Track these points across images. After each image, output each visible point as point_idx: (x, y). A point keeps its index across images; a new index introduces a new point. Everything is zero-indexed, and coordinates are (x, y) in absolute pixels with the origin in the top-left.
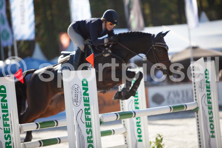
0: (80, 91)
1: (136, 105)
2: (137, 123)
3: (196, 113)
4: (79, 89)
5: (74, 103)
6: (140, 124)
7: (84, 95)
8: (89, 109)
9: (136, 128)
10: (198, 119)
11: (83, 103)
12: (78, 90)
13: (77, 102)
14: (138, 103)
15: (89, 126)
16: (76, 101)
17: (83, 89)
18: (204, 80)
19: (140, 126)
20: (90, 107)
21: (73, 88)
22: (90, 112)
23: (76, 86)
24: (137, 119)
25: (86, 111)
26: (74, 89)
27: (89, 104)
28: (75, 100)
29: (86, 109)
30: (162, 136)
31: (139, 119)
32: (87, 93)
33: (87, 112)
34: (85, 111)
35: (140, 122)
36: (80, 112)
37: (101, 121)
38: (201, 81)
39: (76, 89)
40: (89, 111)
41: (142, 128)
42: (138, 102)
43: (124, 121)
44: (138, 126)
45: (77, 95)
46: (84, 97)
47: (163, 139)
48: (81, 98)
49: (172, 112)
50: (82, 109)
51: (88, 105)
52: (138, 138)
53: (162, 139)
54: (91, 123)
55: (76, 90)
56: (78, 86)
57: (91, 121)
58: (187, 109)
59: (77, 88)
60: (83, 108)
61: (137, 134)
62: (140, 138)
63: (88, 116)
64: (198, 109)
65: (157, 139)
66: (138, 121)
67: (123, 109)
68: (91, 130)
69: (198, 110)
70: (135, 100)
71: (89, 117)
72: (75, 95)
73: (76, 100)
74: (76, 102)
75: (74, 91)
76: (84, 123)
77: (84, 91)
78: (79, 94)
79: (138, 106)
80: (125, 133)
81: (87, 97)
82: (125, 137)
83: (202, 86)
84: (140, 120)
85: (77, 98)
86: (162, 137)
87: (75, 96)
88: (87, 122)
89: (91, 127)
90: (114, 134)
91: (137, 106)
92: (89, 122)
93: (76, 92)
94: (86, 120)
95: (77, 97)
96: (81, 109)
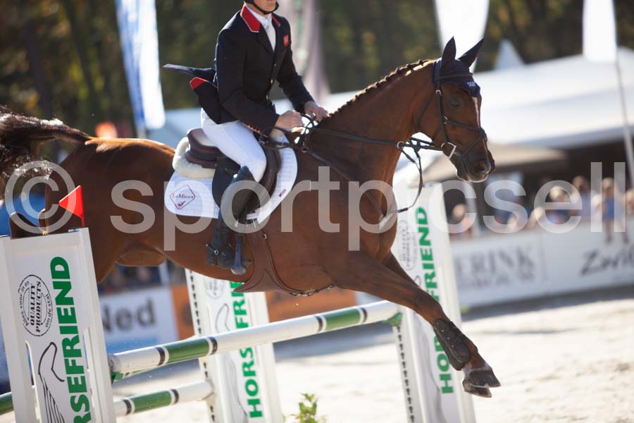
0: (45, 293)
1: (239, 317)
2: (245, 365)
3: (395, 329)
4: (42, 287)
5: (29, 326)
6: (252, 368)
7: (57, 304)
8: (76, 340)
9: (242, 380)
10: (401, 346)
11: (56, 324)
12: (38, 290)
13: (37, 324)
14: (244, 312)
15: (78, 387)
16: (35, 322)
17: (55, 288)
18: (414, 239)
19: (253, 373)
20: (77, 336)
21: (23, 285)
22: (80, 350)
23: (33, 281)
24: (244, 355)
25: (68, 348)
26: (26, 288)
27: (76, 327)
28: (30, 319)
29: (65, 342)
30: (313, 396)
31: (249, 354)
32: (68, 295)
33: (71, 349)
34: (64, 348)
35: (252, 363)
36: (47, 352)
37: (115, 371)
38: (406, 242)
39: (33, 287)
40: (76, 347)
41: (259, 379)
42: (243, 307)
43: (205, 364)
44: (246, 374)
45: (38, 304)
46: (59, 310)
47: (318, 404)
48: (50, 313)
49: (323, 331)
50: (55, 342)
51: (74, 330)
52: (250, 409)
53: (315, 406)
54: (83, 378)
55: (34, 290)
56: (39, 280)
57: (83, 373)
58: (369, 321)
59: (36, 286)
60: (59, 338)
61: (245, 397)
62: (255, 408)
63: (74, 362)
64: (401, 317)
65: (301, 405)
66: (248, 360)
67: (200, 330)
68: (84, 400)
69: (400, 321)
70: (236, 304)
71: (78, 364)
72: (33, 306)
73: (36, 319)
74: (35, 325)
75: (27, 295)
76: (62, 381)
77: (59, 291)
78: (44, 302)
79: (245, 319)
80: (211, 397)
81: (68, 307)
82: (212, 408)
83: (409, 255)
84: (252, 356)
85: (38, 314)
86: (313, 401)
87: (33, 308)
88: (73, 376)
89: (86, 391)
90: (177, 401)
91: (241, 319)
92: (79, 376)
93: (33, 296)
94: (67, 373)
95: (38, 310)
96: (52, 343)
